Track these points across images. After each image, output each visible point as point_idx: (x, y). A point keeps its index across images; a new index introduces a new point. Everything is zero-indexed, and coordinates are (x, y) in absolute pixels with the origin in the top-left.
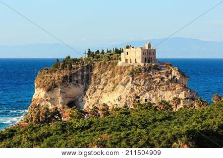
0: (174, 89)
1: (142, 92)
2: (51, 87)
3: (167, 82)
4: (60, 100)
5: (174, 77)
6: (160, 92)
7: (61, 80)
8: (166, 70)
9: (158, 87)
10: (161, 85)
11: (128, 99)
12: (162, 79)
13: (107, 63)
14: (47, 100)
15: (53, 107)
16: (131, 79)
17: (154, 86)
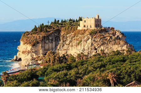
0: (120, 44)
1: (99, 46)
2: (35, 43)
3: (114, 39)
4: (41, 51)
5: (118, 36)
6: (110, 46)
7: (41, 39)
8: (112, 32)
9: (108, 42)
10: (111, 41)
11: (89, 50)
12: (111, 37)
13: (70, 28)
14: (33, 52)
15: (37, 56)
16: (91, 37)
17: (106, 42)
